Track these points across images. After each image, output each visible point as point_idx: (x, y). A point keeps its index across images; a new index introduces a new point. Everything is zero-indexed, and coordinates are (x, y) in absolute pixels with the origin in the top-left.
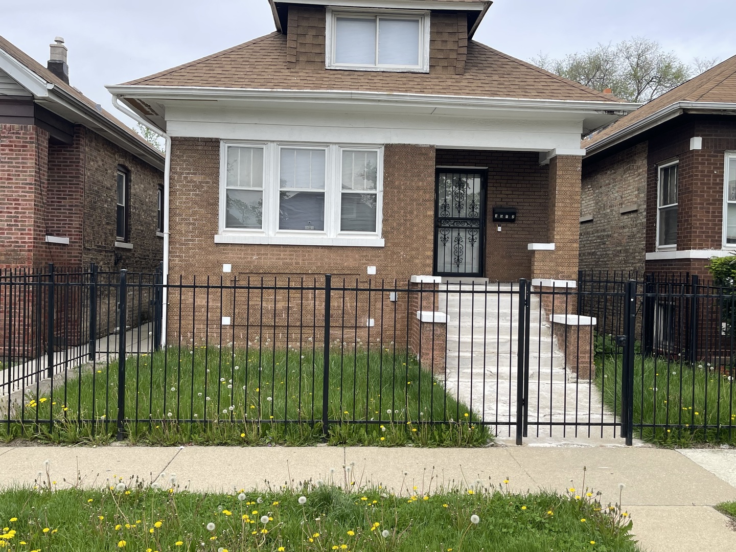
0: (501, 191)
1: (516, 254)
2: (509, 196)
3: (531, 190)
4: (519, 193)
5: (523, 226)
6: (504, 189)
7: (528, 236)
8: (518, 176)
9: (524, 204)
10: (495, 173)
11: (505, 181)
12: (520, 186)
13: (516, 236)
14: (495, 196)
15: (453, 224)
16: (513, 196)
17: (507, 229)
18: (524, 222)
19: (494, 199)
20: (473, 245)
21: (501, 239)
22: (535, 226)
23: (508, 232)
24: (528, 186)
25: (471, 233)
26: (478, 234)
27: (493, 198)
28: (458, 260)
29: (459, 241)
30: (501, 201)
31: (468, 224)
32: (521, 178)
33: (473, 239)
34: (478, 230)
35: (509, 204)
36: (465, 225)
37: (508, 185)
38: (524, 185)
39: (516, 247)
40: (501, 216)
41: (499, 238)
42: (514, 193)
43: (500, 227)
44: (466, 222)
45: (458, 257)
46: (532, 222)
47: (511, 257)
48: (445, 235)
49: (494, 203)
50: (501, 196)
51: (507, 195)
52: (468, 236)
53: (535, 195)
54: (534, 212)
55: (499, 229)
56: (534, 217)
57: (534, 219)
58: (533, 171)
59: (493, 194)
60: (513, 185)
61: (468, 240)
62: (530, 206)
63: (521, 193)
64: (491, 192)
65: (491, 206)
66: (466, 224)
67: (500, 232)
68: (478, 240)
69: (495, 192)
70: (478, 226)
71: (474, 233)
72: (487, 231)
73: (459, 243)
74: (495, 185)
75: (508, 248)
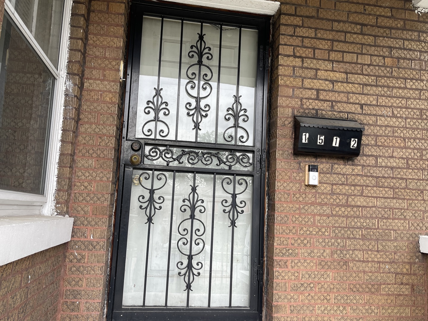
0: (317, 70)
1: (359, 255)
2: (338, 87)
3: (395, 74)
4: (364, 79)
5: (377, 172)
6: (323, 65)
7: (394, 203)
8: (362, 34)
9: (378, 111)
10: (297, 21)
11: (326, 45)
12: (367, 60)
13: (360, 201)
14: (298, 82)
15: (178, 159)
16: (349, 87)
17: (334, 178)
18: (380, 160)
19: (297, 92)
20: (233, 224)
21: (317, 209)
22: (410, 174)
23: (337, 189)
24: (388, 61)
25: (230, 188)
26: (249, 190)
27: (293, 88)
28: (190, 266)
29: (193, 208)
30: (317, 99)
31: (221, 161)
32: (370, 40)
33: (234, 205)
34: (249, 179)
35: (339, 107)
36: (214, 165)
37: (333, 56)
38: (377, 60)
39: (359, 234)
40: (321, 140)
41: (312, 204)
42: (352, 78)
43: (316, 174)
44: (216, 156)
45: (190, 257)
46: (401, 163)
47: (346, 263)
48: (152, 192)
49: (295, 103)
50: (317, 84)
51: (332, 82)
52: (220, 194)
53: (406, 88)
54: (408, 133)
55: (314, 178)
56: (406, 148)
57: (406, 153)
58: (400, 24)
59: (294, 76)
60: (348, 57)
61: (219, 208)
62: (394, 116)
63: (371, 80)
64: (289, 71)
65: (289, 112)
66: (215, 161)
67: (314, 186)
68: (248, 209)
69: (299, 72)
70: (250, 169)
71: (239, 189)
72: (277, 184)
73: (192, 217)
74: (300, 52)
75: (336, 237)
